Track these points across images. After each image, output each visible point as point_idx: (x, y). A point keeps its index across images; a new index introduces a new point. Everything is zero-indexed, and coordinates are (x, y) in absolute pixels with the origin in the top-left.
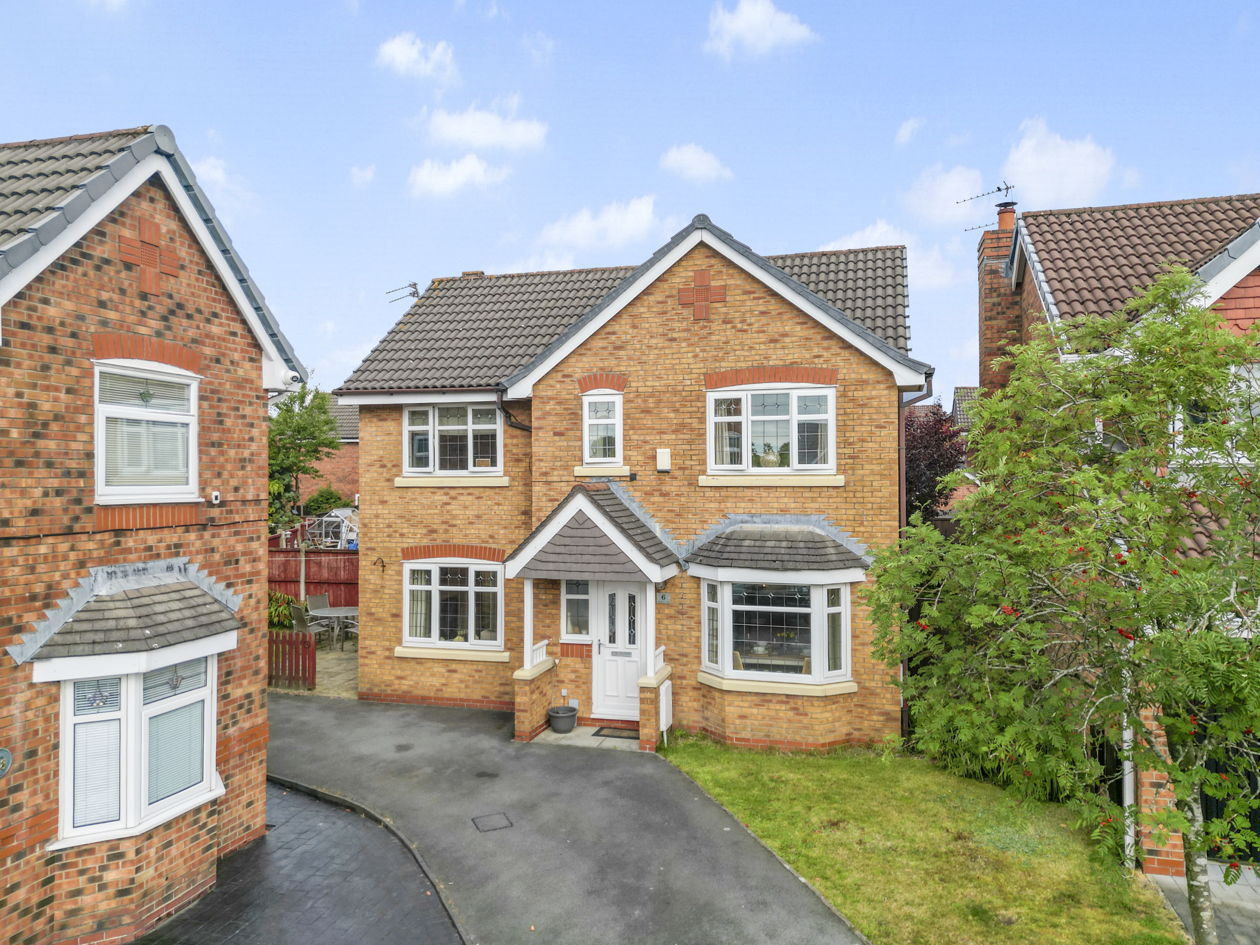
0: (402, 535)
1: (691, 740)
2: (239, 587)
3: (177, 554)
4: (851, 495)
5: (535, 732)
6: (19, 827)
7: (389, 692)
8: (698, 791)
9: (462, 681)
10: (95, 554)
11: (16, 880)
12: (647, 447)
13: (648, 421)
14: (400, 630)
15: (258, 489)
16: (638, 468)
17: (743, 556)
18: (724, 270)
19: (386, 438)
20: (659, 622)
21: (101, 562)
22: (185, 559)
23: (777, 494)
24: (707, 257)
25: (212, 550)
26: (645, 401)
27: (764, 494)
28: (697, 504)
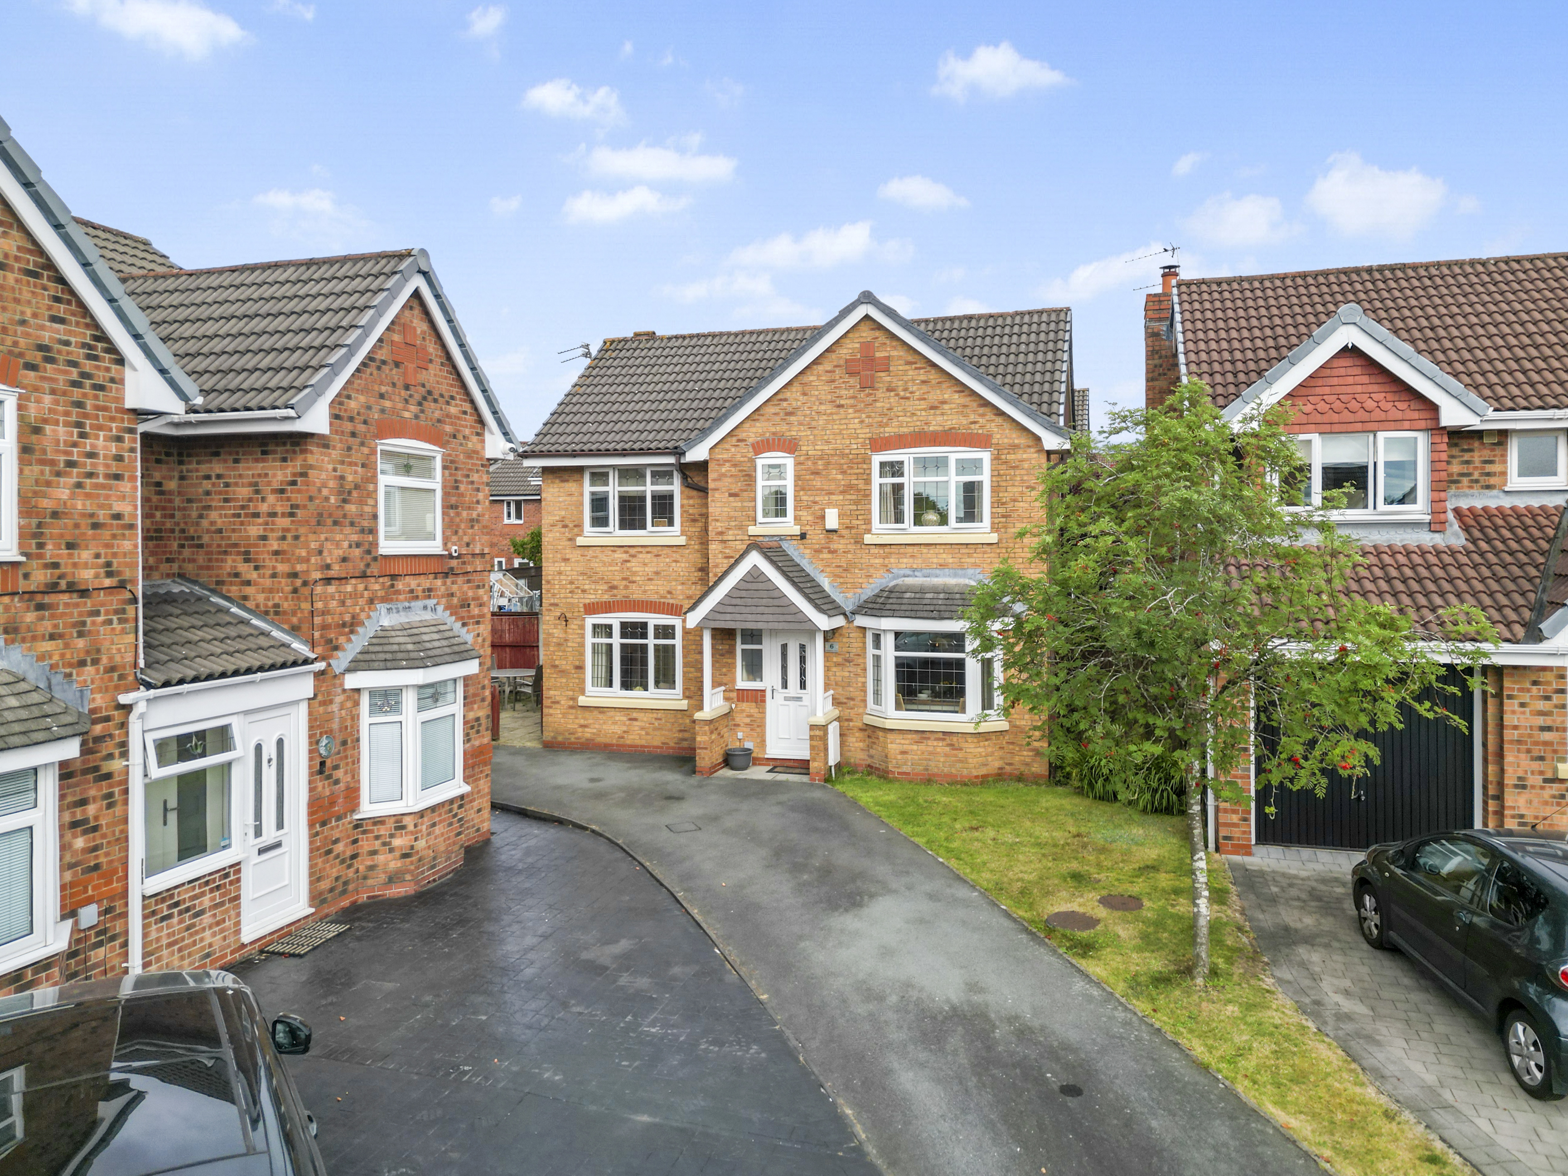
0: (584, 591)
1: (857, 776)
2: (471, 627)
3: (429, 597)
4: (1004, 551)
5: (714, 769)
6: (338, 797)
7: (573, 740)
8: (862, 809)
9: (642, 729)
10: (380, 594)
11: (338, 836)
12: (817, 507)
13: (817, 482)
14: (583, 681)
15: (483, 544)
16: (808, 527)
17: (903, 607)
18: (888, 342)
19: (568, 498)
20: (827, 669)
21: (384, 600)
22: (434, 601)
23: (937, 551)
24: (873, 329)
25: (452, 595)
26: (815, 463)
27: (924, 550)
28: (863, 561)
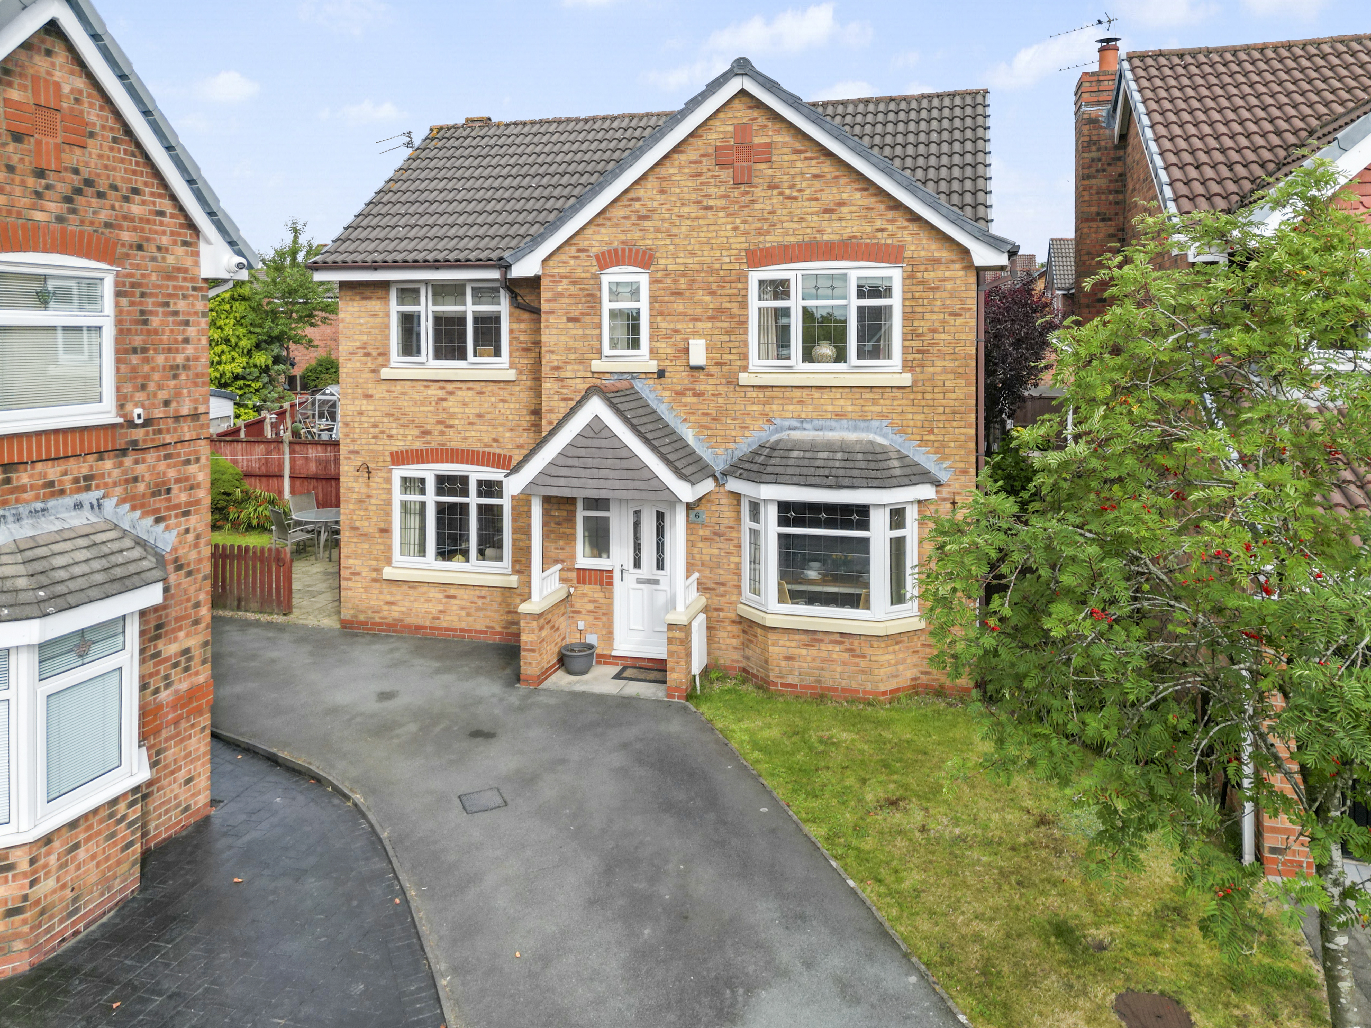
0: (390, 436)
1: (729, 684)
2: (173, 521)
3: (88, 488)
4: (920, 396)
5: (545, 675)
7: (377, 620)
8: (733, 756)
9: (462, 609)
12: (679, 337)
13: (679, 305)
14: (389, 548)
15: (196, 401)
16: (667, 363)
17: (790, 471)
18: (769, 124)
19: (372, 319)
20: (691, 544)
22: (99, 493)
23: (832, 395)
24: (750, 108)
25: (136, 480)
26: (675, 281)
27: (816, 394)
28: (737, 407)
